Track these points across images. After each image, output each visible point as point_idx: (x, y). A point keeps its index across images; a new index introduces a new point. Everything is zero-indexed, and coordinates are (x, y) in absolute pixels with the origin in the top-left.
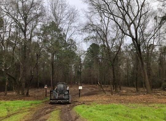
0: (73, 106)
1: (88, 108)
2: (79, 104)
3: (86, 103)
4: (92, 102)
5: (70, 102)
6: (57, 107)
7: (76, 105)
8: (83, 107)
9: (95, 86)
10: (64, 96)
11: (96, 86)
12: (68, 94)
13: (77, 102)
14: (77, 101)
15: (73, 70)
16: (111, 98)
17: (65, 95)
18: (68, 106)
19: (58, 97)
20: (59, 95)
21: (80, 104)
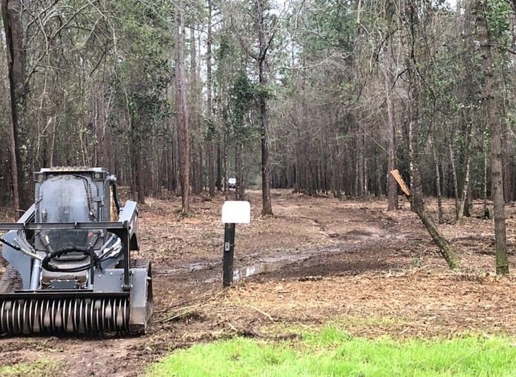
0: (159, 350)
1: (274, 362)
2: (208, 338)
3: (264, 330)
4: (318, 322)
5: (138, 319)
6: (26, 353)
7: (185, 345)
8: (235, 358)
9: (384, 205)
10: (87, 274)
11: (395, 206)
12: (124, 262)
13: (198, 324)
14: (195, 316)
15: (204, 79)
16: (483, 295)
17: (97, 263)
18: (121, 347)
19: (45, 283)
20: (45, 265)
21: (216, 333)
